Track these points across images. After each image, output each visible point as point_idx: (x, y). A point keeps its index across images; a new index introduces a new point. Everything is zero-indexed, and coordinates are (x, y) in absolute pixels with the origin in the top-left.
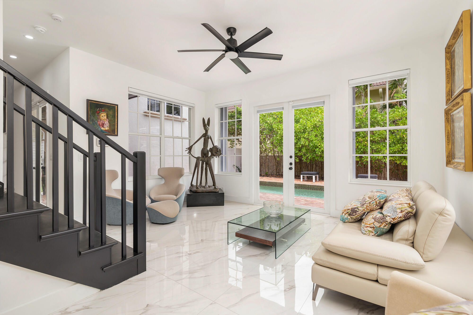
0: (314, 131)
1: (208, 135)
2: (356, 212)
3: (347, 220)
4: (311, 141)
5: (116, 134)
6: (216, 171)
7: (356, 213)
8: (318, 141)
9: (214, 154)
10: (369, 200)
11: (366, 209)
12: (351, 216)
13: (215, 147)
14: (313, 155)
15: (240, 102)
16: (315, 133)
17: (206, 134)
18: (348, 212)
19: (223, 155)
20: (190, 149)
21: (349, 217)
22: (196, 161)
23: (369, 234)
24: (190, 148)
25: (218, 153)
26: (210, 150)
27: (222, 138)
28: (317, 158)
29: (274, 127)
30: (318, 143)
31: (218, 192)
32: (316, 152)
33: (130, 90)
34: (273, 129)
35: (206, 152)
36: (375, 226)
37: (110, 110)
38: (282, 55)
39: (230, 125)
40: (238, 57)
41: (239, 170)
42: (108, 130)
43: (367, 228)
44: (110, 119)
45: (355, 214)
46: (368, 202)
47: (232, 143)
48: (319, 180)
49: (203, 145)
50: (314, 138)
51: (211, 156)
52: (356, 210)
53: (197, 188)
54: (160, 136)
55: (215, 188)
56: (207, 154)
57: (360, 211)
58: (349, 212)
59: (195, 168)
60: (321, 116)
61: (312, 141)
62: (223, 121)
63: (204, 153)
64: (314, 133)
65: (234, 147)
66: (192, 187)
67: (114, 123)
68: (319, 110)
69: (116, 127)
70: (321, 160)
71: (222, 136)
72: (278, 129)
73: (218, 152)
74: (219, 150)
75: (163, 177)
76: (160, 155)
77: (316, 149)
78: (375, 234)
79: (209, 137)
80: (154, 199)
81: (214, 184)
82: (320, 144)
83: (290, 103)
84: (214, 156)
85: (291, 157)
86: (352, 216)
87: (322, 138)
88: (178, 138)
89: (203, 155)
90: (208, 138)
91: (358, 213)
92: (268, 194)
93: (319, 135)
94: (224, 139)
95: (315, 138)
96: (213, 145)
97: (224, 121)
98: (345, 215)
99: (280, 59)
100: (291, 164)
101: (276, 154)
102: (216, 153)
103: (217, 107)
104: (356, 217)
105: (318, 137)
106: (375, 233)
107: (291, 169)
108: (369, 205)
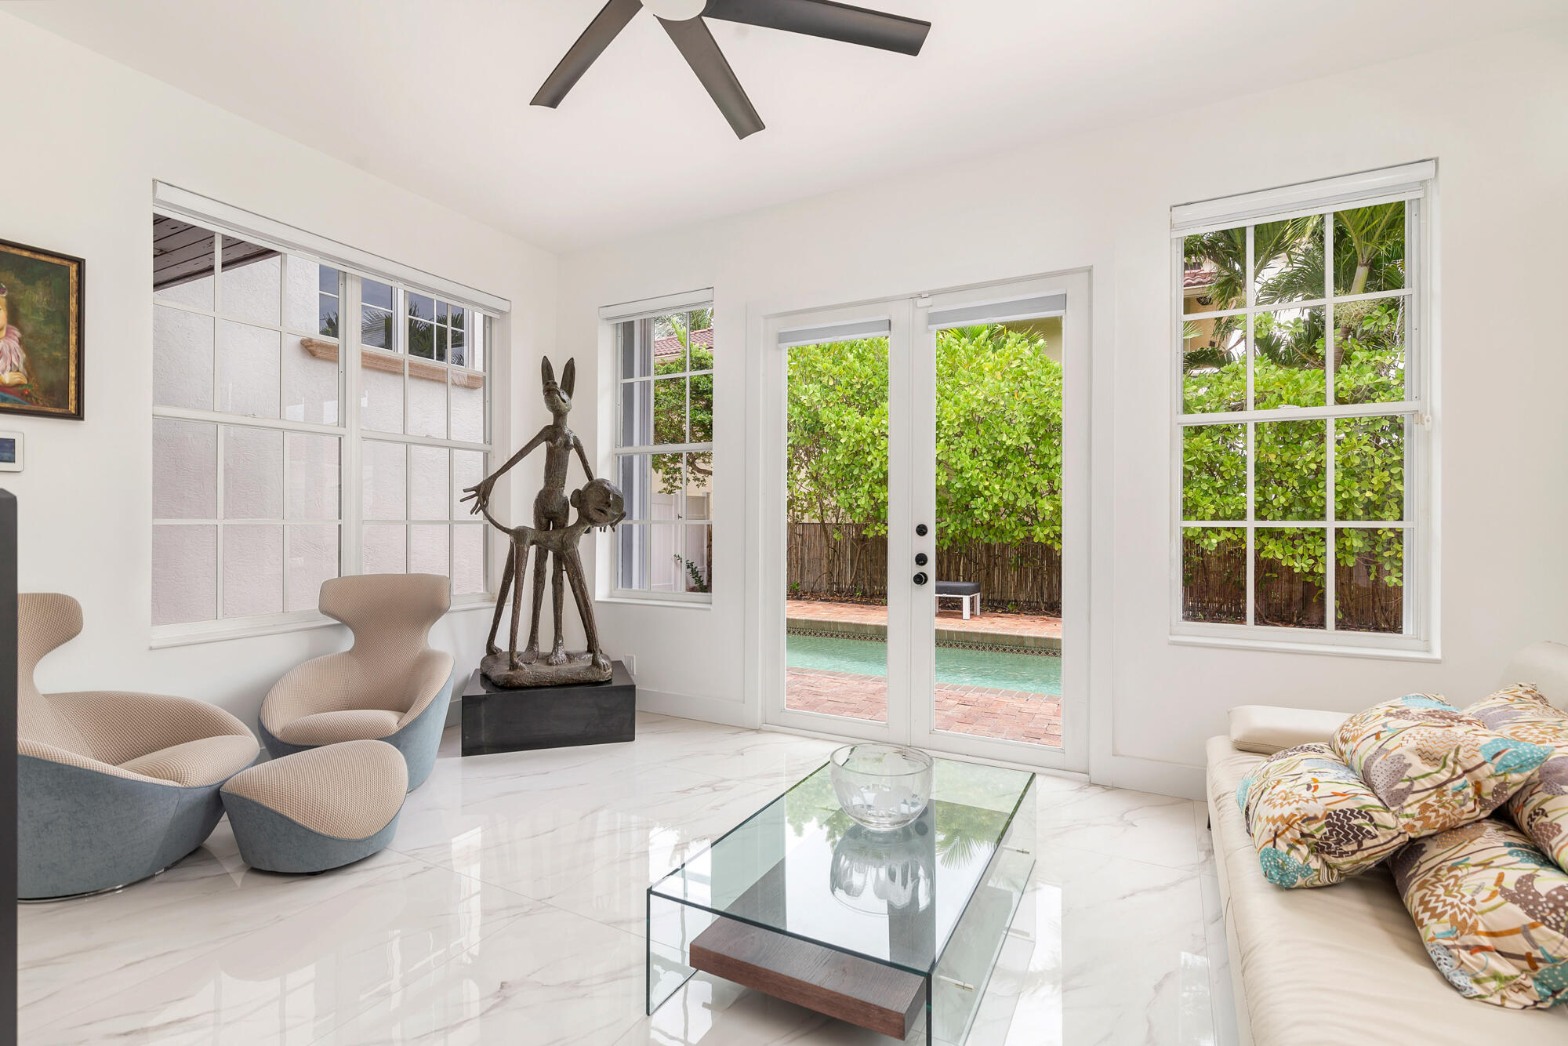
0: (966, 436)
1: (566, 431)
2: (1359, 835)
3: (1303, 876)
4: (956, 470)
5: (72, 408)
6: (600, 589)
7: (1360, 844)
8: (981, 471)
9: (595, 516)
10: (1427, 769)
11: (1419, 824)
12: (1326, 857)
13: (596, 487)
14: (961, 524)
15: (705, 296)
16: (971, 445)
17: (558, 430)
18: (1306, 831)
19: (631, 518)
20: (483, 493)
21: (1315, 864)
22: (512, 545)
23: (1503, 998)
24: (482, 489)
25: (610, 511)
26: (575, 497)
27: (627, 450)
28: (977, 533)
29: (824, 419)
30: (982, 480)
31: (609, 682)
32: (976, 512)
33: (164, 193)
34: (819, 426)
35: (555, 507)
36: (1544, 952)
37: (33, 284)
38: (929, 25)
39: (664, 408)
40: (705, 13)
41: (701, 583)
42: (19, 385)
43: (1479, 954)
44: (29, 329)
45: (1354, 847)
46: (1427, 783)
47: (672, 477)
48: (981, 611)
49: (545, 478)
50: (967, 462)
51: (579, 523)
52: (1360, 828)
53: (513, 666)
54: (340, 431)
55: (595, 663)
56: (562, 518)
57: (1384, 835)
58: (1318, 836)
59: (505, 578)
60: (992, 382)
61: (961, 471)
62: (632, 377)
63: (548, 511)
64: (966, 444)
65: (678, 491)
66: (490, 662)
67: (58, 354)
68: (982, 361)
69: (73, 374)
70: (990, 540)
71: (628, 440)
72: (838, 427)
73: (609, 506)
74: (616, 497)
75: (345, 622)
76: (340, 518)
77: (972, 500)
78: (1541, 1002)
79: (572, 442)
80: (278, 736)
81: (592, 647)
82: (987, 483)
83: (921, 303)
84: (594, 522)
85: (922, 530)
86: (1331, 859)
87: (994, 462)
88: (430, 443)
89: (544, 521)
90: (567, 446)
91: (1375, 842)
92: (812, 675)
93: (984, 451)
94: (636, 453)
95: (972, 461)
96: (590, 477)
97: (637, 379)
98: (1292, 847)
99: (912, 47)
100: (921, 559)
101: (831, 519)
102: (602, 511)
103: (607, 319)
104: (1357, 862)
105: (981, 458)
106: (1540, 993)
107: (920, 579)
108: (1434, 798)
